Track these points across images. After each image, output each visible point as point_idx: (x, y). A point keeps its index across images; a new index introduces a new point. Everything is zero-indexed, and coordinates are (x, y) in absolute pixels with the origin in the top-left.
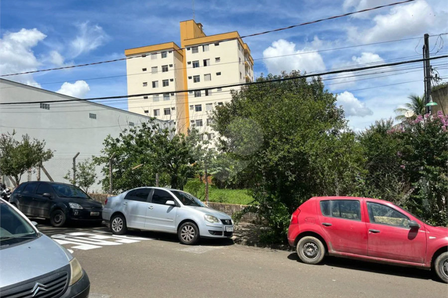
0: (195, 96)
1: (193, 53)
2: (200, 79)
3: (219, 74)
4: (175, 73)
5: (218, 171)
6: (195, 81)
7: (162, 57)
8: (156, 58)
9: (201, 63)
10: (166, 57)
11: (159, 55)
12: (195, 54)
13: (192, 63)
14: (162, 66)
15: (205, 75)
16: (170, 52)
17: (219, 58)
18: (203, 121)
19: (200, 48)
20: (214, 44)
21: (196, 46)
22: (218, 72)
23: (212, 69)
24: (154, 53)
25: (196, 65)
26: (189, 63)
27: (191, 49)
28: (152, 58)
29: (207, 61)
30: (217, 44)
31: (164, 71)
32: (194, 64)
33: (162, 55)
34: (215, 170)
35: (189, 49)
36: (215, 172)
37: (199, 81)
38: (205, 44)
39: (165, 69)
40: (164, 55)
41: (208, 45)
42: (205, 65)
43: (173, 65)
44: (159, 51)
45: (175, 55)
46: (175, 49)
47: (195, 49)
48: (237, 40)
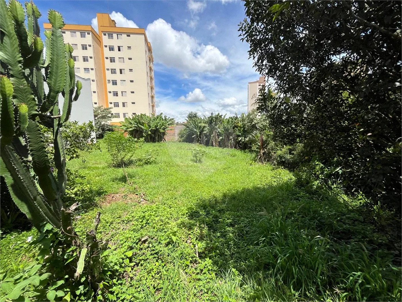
0: (112, 73)
1: (109, 38)
2: (115, 60)
3: (130, 59)
4: (94, 52)
5: (133, 128)
6: (111, 62)
7: (82, 37)
8: (76, 37)
9: (116, 49)
10: (84, 37)
11: (78, 34)
12: (111, 39)
13: (108, 47)
14: (82, 45)
15: (119, 58)
16: (88, 34)
17: (131, 47)
18: (118, 92)
19: (115, 35)
20: (126, 35)
21: (111, 33)
22: (130, 57)
23: (125, 53)
24: (74, 31)
26: (106, 46)
27: (107, 34)
28: (72, 36)
29: (121, 47)
30: (128, 36)
31: (83, 49)
32: (110, 48)
33: (81, 35)
34: (131, 128)
35: (106, 35)
36: (131, 129)
37: (114, 62)
38: (119, 34)
39: (84, 47)
40: (83, 35)
41: (121, 35)
42: (119, 50)
43: (92, 46)
44: (78, 30)
45: (93, 37)
46: (93, 33)
47: (110, 36)
48: (144, 36)
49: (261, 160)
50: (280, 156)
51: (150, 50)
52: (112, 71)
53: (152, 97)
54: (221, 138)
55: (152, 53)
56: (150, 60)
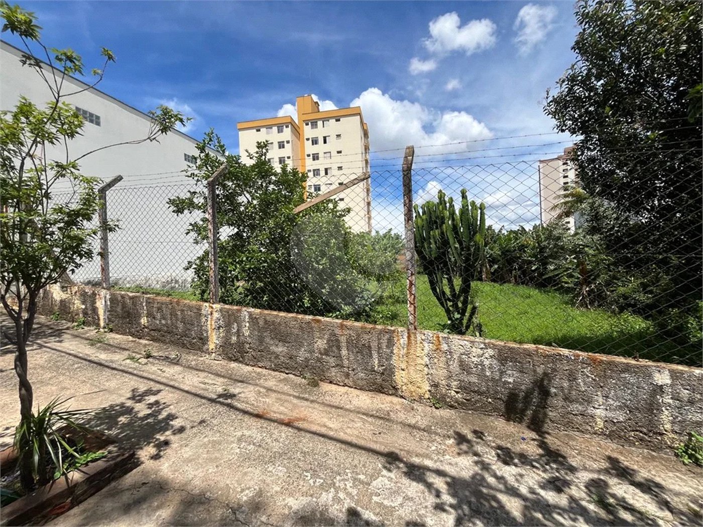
0: (314, 175)
1: (312, 128)
2: (320, 156)
3: (339, 152)
4: (293, 150)
6: (314, 159)
7: (279, 132)
8: (272, 133)
9: (321, 140)
10: (282, 132)
11: (275, 129)
12: (315, 129)
13: (311, 140)
14: (279, 142)
15: (325, 153)
16: (287, 127)
17: (340, 135)
19: (320, 123)
20: (334, 120)
21: (315, 121)
22: (339, 150)
23: (333, 145)
24: (269, 127)
25: (315, 142)
26: (308, 139)
27: (310, 123)
28: (267, 133)
29: (327, 138)
30: (338, 120)
31: (280, 148)
32: (312, 141)
33: (278, 130)
35: (308, 124)
37: (318, 159)
38: (325, 120)
39: (281, 145)
40: (280, 131)
41: (328, 121)
42: (325, 142)
43: (290, 142)
44: (275, 125)
45: (292, 131)
46: (292, 125)
47: (314, 124)
48: (359, 117)
49: (583, 304)
50: (623, 295)
51: (366, 134)
52: (314, 172)
53: (369, 204)
54: (496, 266)
55: (368, 137)
56: (366, 149)
